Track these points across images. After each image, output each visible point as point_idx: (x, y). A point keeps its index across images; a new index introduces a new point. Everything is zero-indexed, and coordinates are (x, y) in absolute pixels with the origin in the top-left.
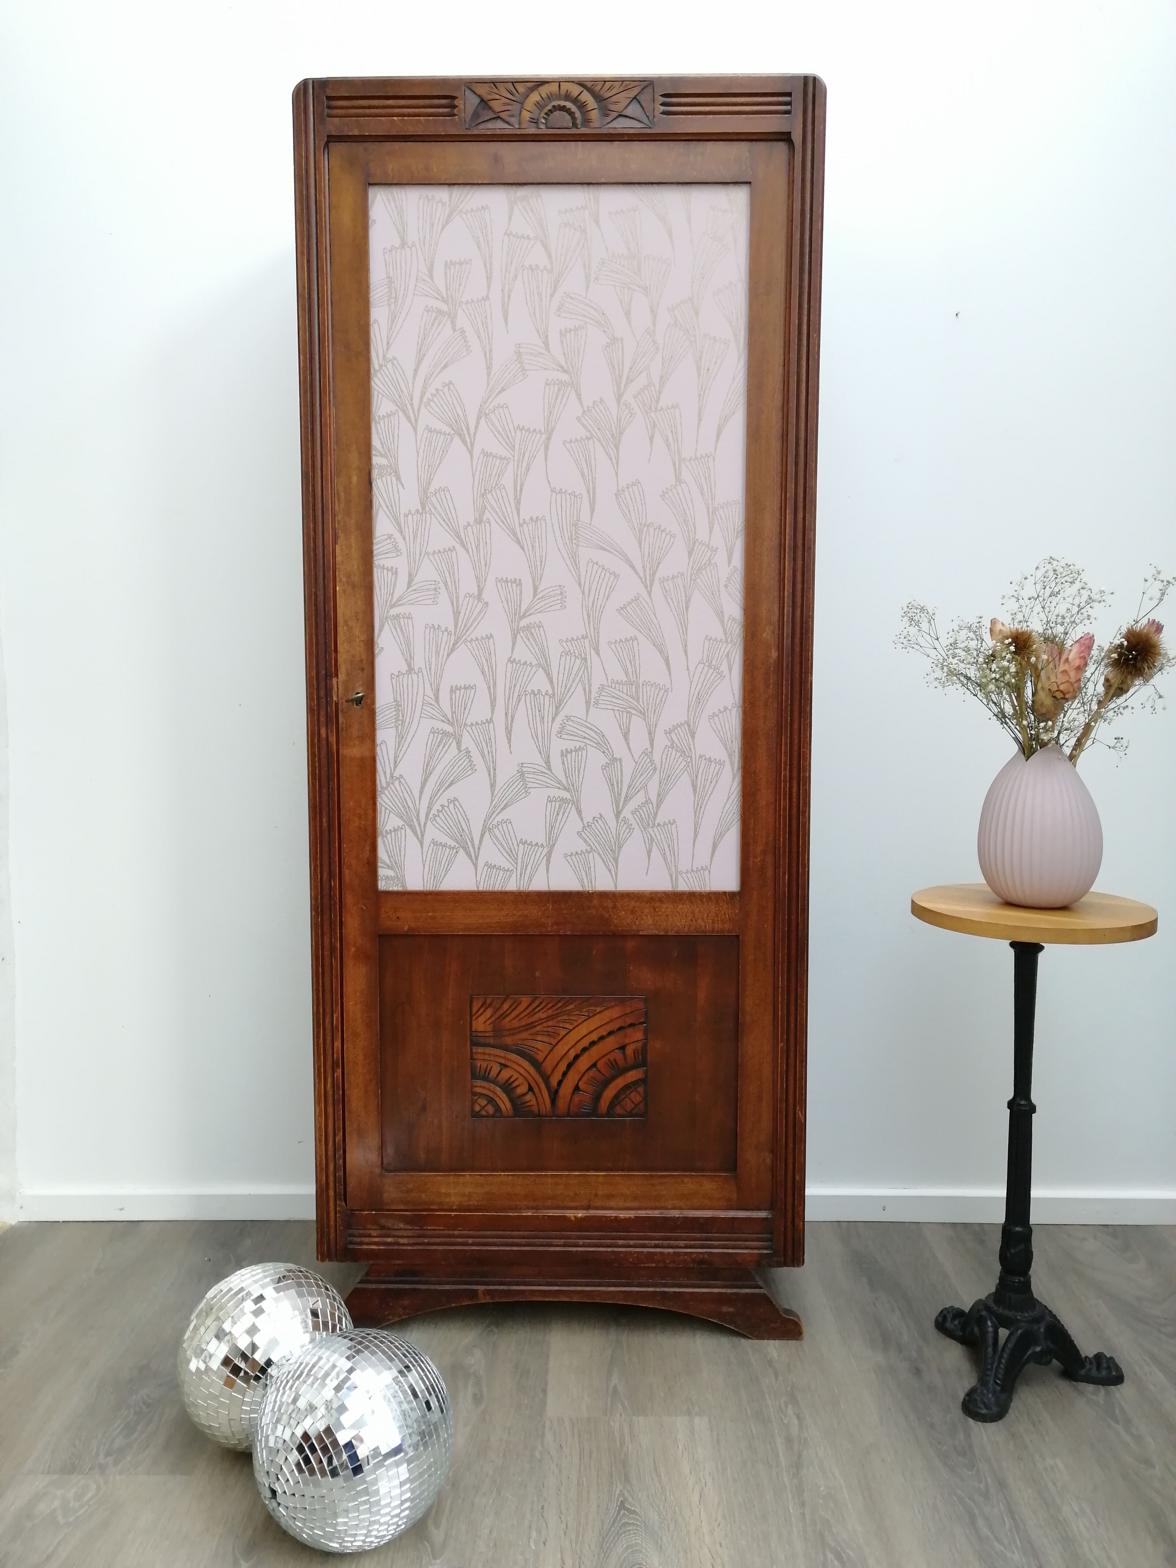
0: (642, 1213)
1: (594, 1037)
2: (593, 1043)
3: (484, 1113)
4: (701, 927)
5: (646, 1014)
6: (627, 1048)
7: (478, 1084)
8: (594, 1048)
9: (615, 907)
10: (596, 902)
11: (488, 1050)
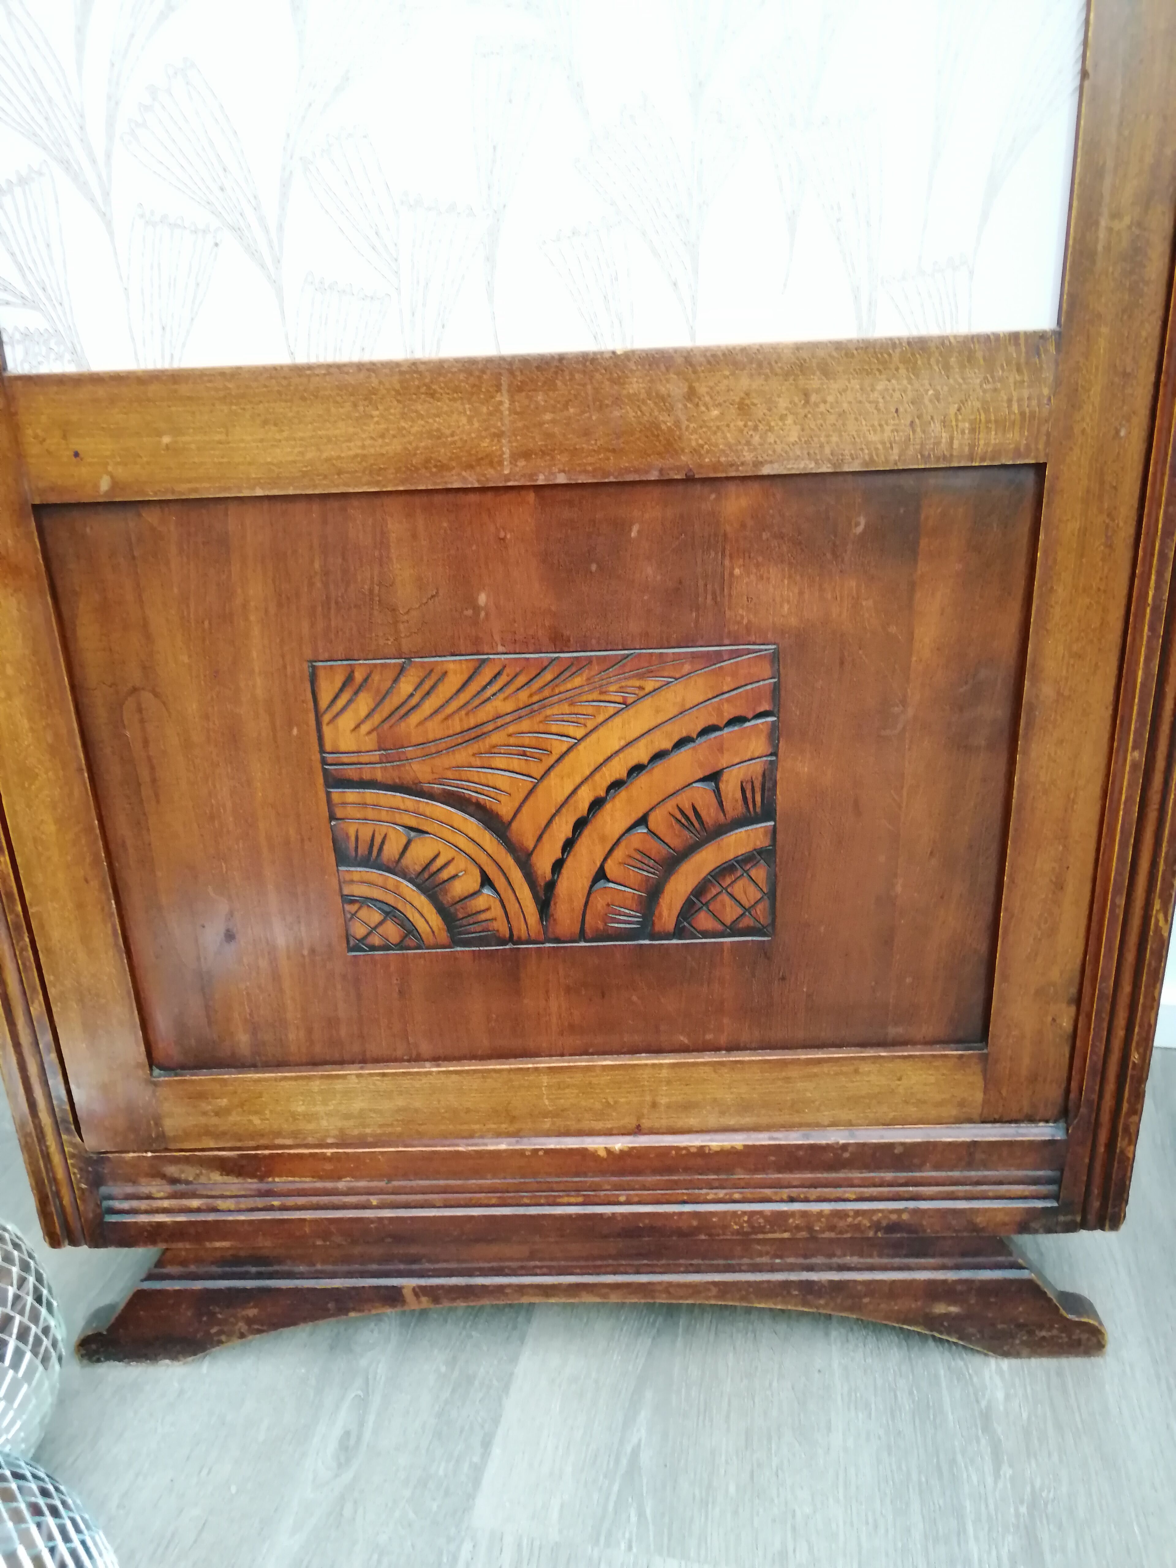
0: (762, 1139)
1: (640, 754)
2: (637, 769)
3: (376, 940)
4: (937, 444)
5: (776, 689)
6: (725, 776)
7: (356, 877)
8: (642, 781)
9: (691, 394)
10: (635, 386)
11: (370, 795)
